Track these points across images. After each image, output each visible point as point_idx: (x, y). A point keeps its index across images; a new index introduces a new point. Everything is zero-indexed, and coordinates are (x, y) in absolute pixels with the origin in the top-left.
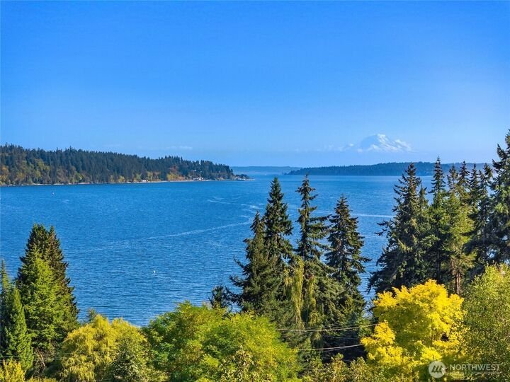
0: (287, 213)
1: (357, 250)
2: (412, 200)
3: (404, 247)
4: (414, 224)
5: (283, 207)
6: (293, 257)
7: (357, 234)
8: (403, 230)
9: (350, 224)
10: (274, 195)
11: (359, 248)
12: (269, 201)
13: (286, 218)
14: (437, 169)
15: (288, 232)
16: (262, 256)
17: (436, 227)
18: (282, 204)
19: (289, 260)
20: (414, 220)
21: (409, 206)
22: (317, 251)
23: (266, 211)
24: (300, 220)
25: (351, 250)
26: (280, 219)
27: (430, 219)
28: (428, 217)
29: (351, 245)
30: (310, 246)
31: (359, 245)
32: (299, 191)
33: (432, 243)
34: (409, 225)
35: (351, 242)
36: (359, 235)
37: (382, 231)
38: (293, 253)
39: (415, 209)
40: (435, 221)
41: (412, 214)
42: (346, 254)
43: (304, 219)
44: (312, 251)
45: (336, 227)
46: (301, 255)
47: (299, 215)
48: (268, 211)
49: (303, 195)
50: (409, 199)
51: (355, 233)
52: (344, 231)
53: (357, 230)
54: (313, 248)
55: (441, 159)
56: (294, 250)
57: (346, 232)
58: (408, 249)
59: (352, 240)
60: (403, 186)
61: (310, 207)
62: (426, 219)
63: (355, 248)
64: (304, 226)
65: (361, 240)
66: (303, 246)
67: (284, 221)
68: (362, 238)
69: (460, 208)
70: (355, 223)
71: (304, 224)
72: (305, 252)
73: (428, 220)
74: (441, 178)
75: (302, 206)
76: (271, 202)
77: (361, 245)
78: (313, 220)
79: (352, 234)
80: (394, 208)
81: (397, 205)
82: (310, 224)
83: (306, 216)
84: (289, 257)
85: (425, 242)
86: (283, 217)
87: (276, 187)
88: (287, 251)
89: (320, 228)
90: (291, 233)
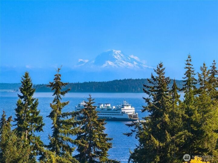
0: (38, 109)
1: (104, 153)
2: (164, 96)
3: (157, 142)
4: (167, 119)
5: (34, 102)
6: (44, 153)
7: (105, 135)
8: (156, 126)
9: (97, 125)
10: (24, 90)
11: (106, 150)
12: (19, 96)
13: (37, 113)
14: (188, 66)
15: (39, 129)
16: (15, 149)
17: (188, 123)
18: (33, 100)
19: (40, 156)
20: (167, 116)
21: (162, 102)
22: (69, 147)
23: (17, 107)
24: (52, 115)
25: (98, 153)
26: (31, 115)
27: (182, 115)
28: (181, 113)
29: (98, 147)
30: (61, 142)
31: (106, 147)
32: (51, 86)
33: (185, 139)
34: (162, 121)
35: (99, 144)
36: (106, 137)
37: (131, 132)
38: (45, 149)
39: (168, 104)
40: (188, 117)
41: (164, 110)
42: (93, 156)
43: (56, 114)
44: (64, 146)
45: (83, 128)
46: (52, 151)
47: (51, 110)
48: (19, 107)
49: (55, 89)
50: (161, 95)
51: (102, 135)
52: (91, 132)
53: (104, 132)
54: (65, 143)
55: (191, 56)
56: (45, 146)
57: (94, 134)
58: (161, 145)
59: (100, 142)
60: (153, 86)
61: (61, 102)
62: (179, 114)
63: (103, 150)
64: (55, 121)
65: (109, 142)
66: (55, 142)
67: (35, 117)
68: (110, 139)
69: (212, 105)
70: (102, 124)
71: (55, 119)
72: (57, 149)
73: (180, 116)
74: (192, 76)
75: (54, 101)
76: (21, 97)
77: (109, 147)
78: (64, 115)
79: (99, 135)
80: (143, 109)
81: (146, 104)
82: (61, 119)
83: (58, 111)
84: (40, 154)
85: (177, 137)
86: (34, 113)
87: (27, 82)
88: (39, 147)
89: (72, 123)
90: (42, 130)
